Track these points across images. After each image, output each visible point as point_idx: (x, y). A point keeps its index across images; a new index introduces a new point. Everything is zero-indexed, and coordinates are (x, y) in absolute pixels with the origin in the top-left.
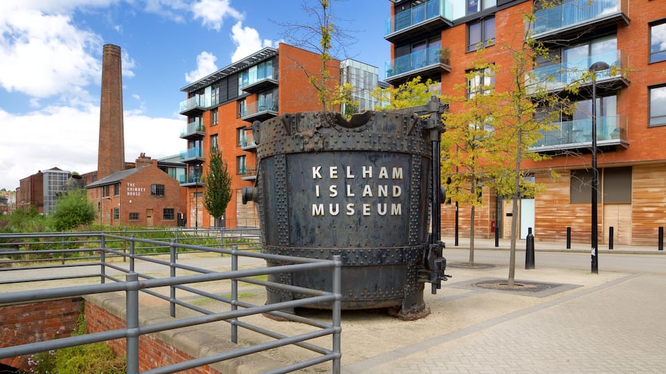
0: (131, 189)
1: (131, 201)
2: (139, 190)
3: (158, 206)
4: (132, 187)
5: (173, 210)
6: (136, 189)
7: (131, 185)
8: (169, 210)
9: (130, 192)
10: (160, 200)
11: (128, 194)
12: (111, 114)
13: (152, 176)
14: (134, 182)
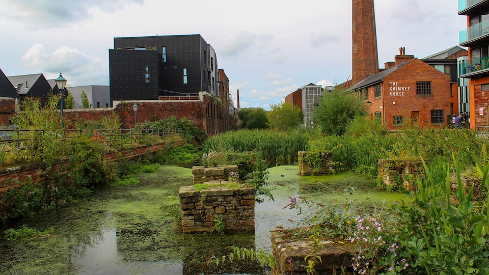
0: (394, 89)
1: (394, 103)
2: (403, 89)
3: (425, 107)
4: (395, 86)
5: (441, 111)
6: (399, 89)
7: (394, 84)
8: (437, 111)
9: (393, 91)
10: (426, 100)
11: (391, 94)
12: (363, 15)
13: (417, 71)
14: (397, 80)
